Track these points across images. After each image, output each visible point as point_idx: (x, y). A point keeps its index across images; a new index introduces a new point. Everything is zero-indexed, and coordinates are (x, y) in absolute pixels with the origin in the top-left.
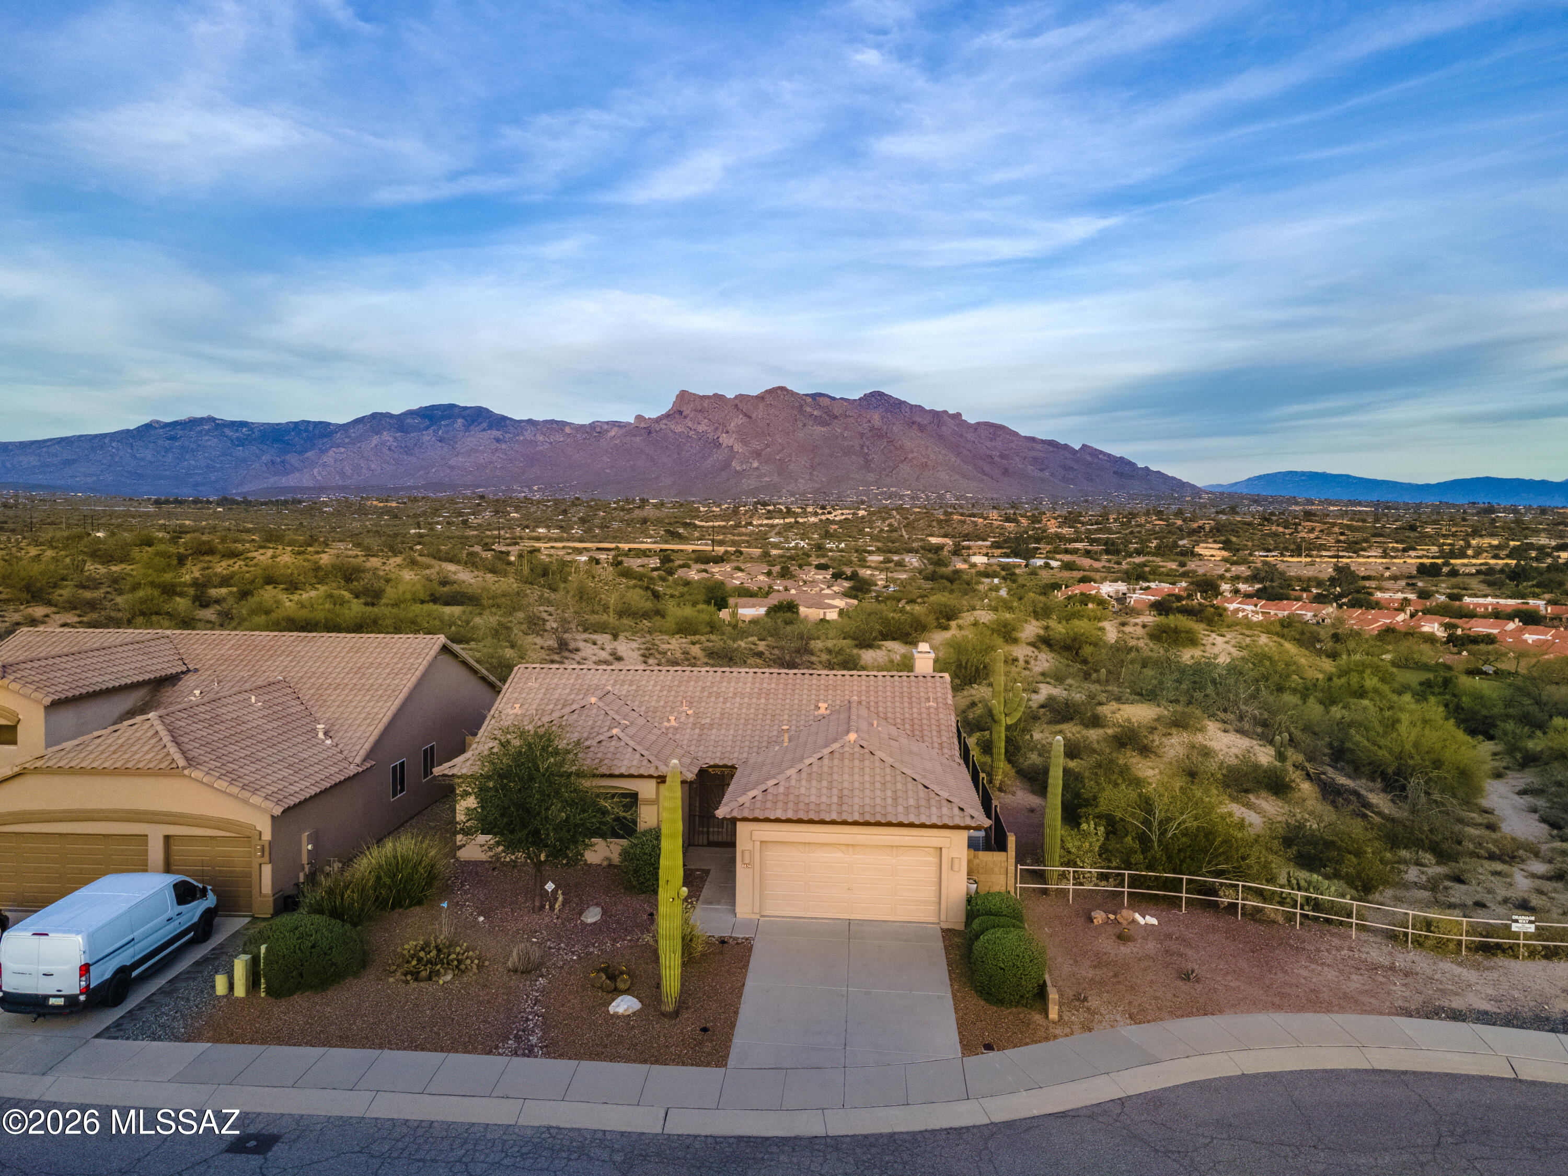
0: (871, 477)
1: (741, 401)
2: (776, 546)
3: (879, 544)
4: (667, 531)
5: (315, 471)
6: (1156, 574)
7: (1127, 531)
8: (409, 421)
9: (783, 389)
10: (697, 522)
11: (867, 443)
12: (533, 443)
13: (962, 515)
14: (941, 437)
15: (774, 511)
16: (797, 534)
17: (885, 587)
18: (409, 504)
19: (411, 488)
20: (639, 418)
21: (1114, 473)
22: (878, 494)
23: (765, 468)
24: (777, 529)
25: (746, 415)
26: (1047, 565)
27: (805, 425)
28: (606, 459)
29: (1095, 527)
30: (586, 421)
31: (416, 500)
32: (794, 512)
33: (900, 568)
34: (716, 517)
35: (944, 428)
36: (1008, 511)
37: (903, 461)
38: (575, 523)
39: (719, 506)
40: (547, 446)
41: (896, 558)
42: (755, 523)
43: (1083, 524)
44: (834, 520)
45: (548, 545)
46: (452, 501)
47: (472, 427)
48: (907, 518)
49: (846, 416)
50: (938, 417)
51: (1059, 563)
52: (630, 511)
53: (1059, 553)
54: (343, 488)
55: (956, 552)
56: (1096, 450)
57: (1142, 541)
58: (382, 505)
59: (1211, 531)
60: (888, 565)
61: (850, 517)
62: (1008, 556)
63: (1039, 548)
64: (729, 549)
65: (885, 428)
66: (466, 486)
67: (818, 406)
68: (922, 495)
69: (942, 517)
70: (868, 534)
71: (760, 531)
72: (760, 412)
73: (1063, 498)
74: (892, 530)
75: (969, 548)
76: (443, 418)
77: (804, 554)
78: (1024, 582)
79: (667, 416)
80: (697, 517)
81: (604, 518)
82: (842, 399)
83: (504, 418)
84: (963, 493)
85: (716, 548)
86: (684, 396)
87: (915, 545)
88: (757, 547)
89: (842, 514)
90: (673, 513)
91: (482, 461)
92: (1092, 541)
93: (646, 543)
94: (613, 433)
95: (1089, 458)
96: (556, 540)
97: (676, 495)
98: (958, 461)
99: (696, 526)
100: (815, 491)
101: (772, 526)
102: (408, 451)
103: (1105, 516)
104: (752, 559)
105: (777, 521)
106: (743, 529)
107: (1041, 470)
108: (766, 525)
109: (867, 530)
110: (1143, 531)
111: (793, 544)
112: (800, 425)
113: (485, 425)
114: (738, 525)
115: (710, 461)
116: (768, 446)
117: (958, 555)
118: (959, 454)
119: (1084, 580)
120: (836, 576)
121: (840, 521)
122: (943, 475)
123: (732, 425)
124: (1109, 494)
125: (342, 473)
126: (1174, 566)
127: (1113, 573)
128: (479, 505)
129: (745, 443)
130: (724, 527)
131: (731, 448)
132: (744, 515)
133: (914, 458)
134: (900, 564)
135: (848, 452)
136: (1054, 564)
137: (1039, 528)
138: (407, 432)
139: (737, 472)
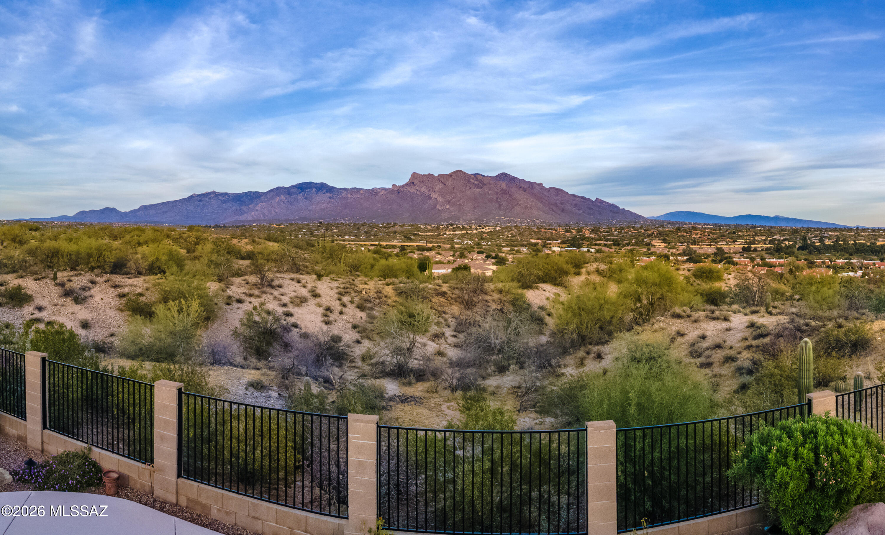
0: (501, 213)
1: (441, 177)
2: (457, 243)
3: (507, 243)
4: (405, 237)
5: (253, 213)
7: (621, 235)
9: (460, 171)
10: (420, 233)
11: (500, 197)
12: (346, 198)
13: (545, 229)
14: (533, 195)
15: (456, 228)
16: (467, 238)
17: (512, 262)
18: (289, 227)
19: (291, 220)
20: (394, 186)
22: (505, 221)
23: (452, 209)
24: (458, 236)
25: (443, 183)
26: (589, 251)
27: (470, 188)
28: (379, 205)
29: (607, 233)
30: (370, 188)
31: (292, 225)
32: (466, 228)
34: (428, 231)
35: (535, 190)
36: (566, 228)
37: (516, 205)
38: (363, 233)
39: (430, 225)
40: (352, 200)
41: (516, 249)
42: (447, 233)
43: (601, 232)
44: (485, 232)
45: (349, 243)
46: (308, 225)
47: (319, 192)
48: (519, 231)
49: (490, 184)
50: (532, 184)
51: (594, 250)
52: (389, 228)
53: (593, 245)
54: (263, 220)
55: (545, 246)
56: (602, 201)
57: (629, 240)
58: (277, 227)
59: (657, 235)
60: (512, 252)
61: (493, 230)
62: (570, 247)
63: (584, 243)
64: (434, 245)
65: (508, 189)
66: (316, 219)
67: (477, 180)
68: (526, 221)
69: (536, 230)
70: (502, 238)
71: (450, 237)
72: (450, 182)
73: (590, 222)
74: (513, 236)
75: (550, 244)
76: (307, 188)
77: (471, 247)
79: (407, 184)
80: (419, 231)
81: (376, 231)
82: (488, 176)
83: (333, 188)
84: (544, 220)
85: (428, 244)
86: (414, 175)
87: (525, 243)
88: (448, 244)
89: (489, 229)
90: (409, 229)
91: (323, 207)
92: (607, 240)
93: (395, 242)
94: (382, 193)
96: (353, 241)
97: (410, 221)
98: (541, 205)
99: (419, 235)
100: (476, 219)
101: (456, 235)
102: (291, 203)
103: (610, 229)
104: (446, 249)
105: (458, 232)
106: (442, 236)
108: (453, 234)
109: (501, 236)
110: (628, 235)
111: (466, 243)
112: (468, 188)
113: (324, 191)
114: (439, 235)
115: (427, 205)
116: (453, 198)
118: (542, 202)
120: (488, 257)
121: (488, 232)
122: (535, 212)
123: (437, 188)
124: (609, 220)
125: (264, 214)
126: (645, 250)
127: (620, 253)
128: (319, 226)
129: (443, 197)
130: (432, 235)
131: (436, 199)
132: (442, 229)
133: (521, 204)
134: (518, 252)
135: (491, 201)
136: (592, 250)
137: (582, 234)
138: (291, 195)
139: (439, 210)
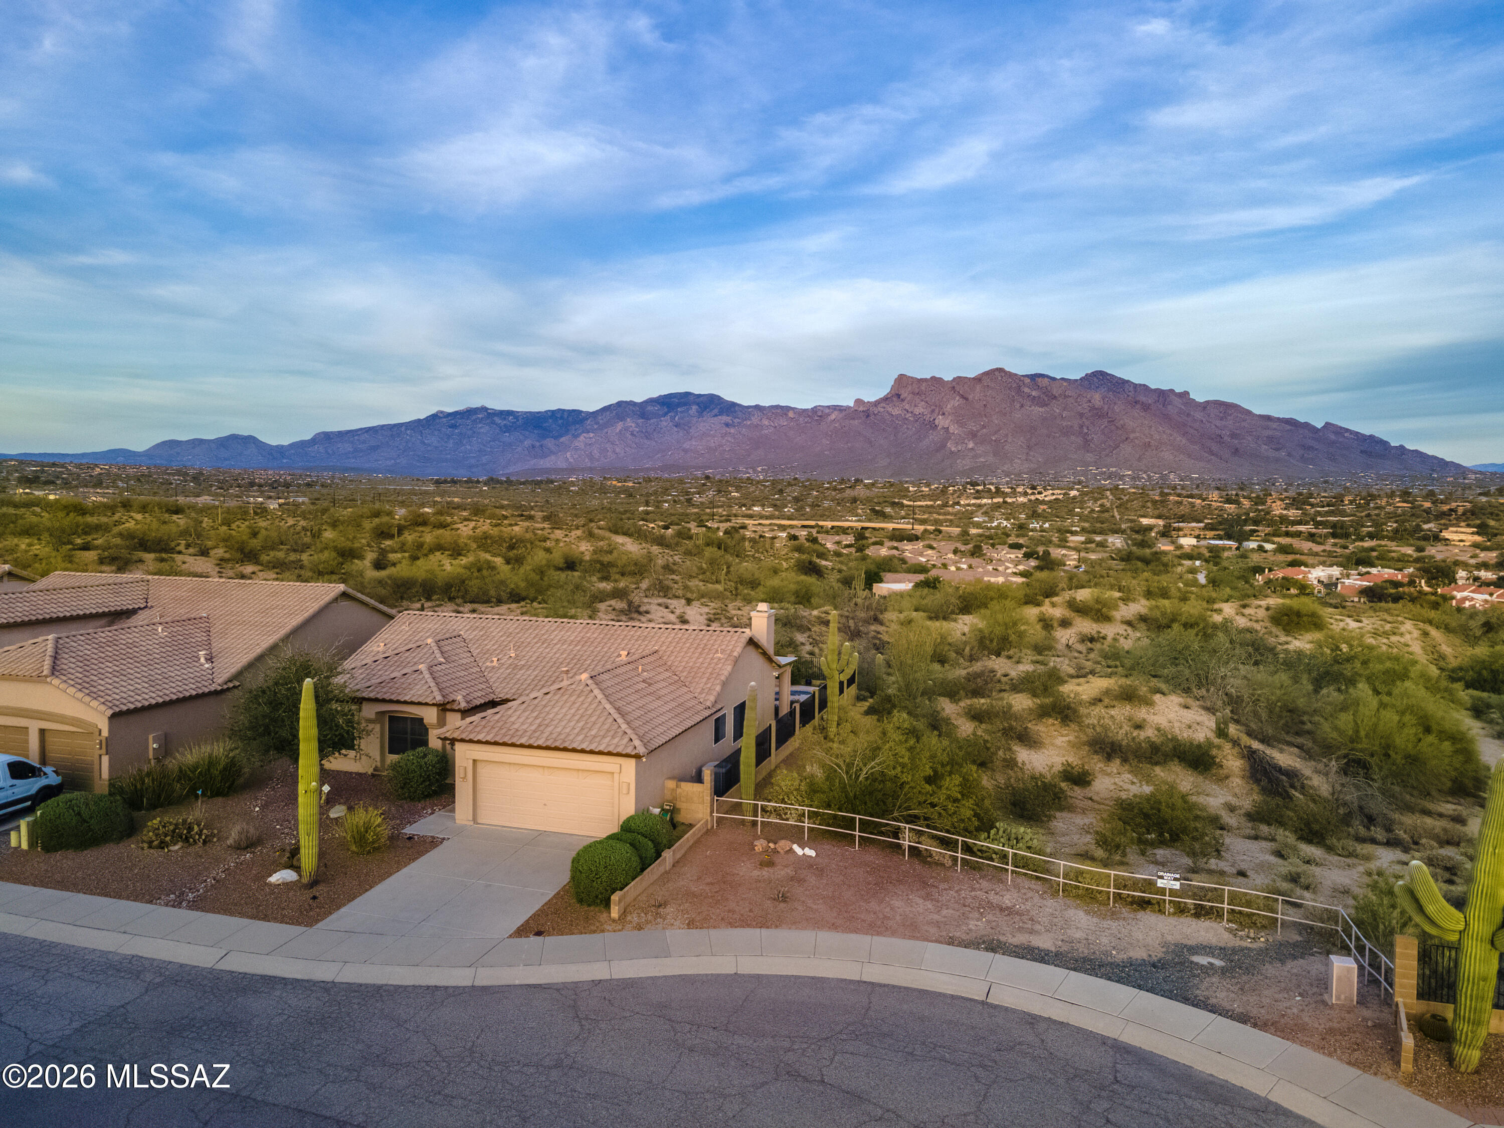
0: (1090, 457)
1: (958, 384)
2: (978, 525)
3: (1086, 525)
4: (873, 510)
5: (568, 455)
6: (1384, 559)
7: (1363, 514)
8: (650, 408)
9: (1000, 370)
10: (905, 502)
11: (1087, 423)
12: (759, 427)
13: (1179, 495)
14: (1166, 417)
15: (982, 491)
16: (1003, 514)
17: (1076, 567)
18: (644, 484)
19: (648, 469)
20: (858, 401)
21: (1362, 452)
22: (1096, 474)
23: (980, 449)
24: (985, 508)
25: (962, 397)
26: (1261, 549)
27: (1022, 406)
28: (825, 442)
29: (1326, 509)
30: (809, 406)
31: (650, 480)
32: (1003, 492)
33: (1101, 549)
34: (924, 497)
35: (1170, 407)
36: (1230, 493)
37: (1123, 442)
38: (790, 502)
39: (928, 485)
40: (772, 430)
41: (1098, 538)
42: (962, 503)
43: (1312, 505)
44: (1044, 500)
45: (756, 522)
46: (681, 481)
47: (705, 413)
48: (1120, 499)
49: (1066, 397)
50: (1163, 396)
51: (1274, 546)
52: (843, 490)
53: (1279, 536)
54: (591, 469)
55: (1165, 533)
56: (1341, 428)
57: (1376, 524)
58: (620, 484)
60: (1089, 546)
61: (1061, 497)
62: (1221, 539)
63: (1258, 531)
64: (929, 527)
65: (1106, 407)
66: (698, 468)
67: (1037, 387)
68: (1144, 475)
69: (1157, 498)
70: (1078, 514)
71: (967, 510)
72: (976, 394)
73: (1299, 478)
74: (1104, 509)
75: (1179, 529)
76: (679, 405)
77: (1003, 533)
78: (1227, 565)
79: (885, 399)
80: (905, 497)
81: (817, 497)
82: (1062, 379)
83: (734, 404)
84: (1188, 473)
85: (915, 527)
86: (902, 380)
87: (1124, 526)
88: (957, 527)
89: (1053, 494)
90: (883, 492)
91: (713, 445)
92: (1317, 524)
93: (851, 521)
94: (833, 417)
95: (1333, 437)
96: (767, 518)
97: (891, 476)
98: (1184, 441)
99: (902, 506)
100: (1031, 472)
101: (980, 506)
102: (648, 436)
103: (1340, 498)
104: (950, 538)
105: (985, 501)
106: (950, 509)
107: (1277, 450)
108: (974, 505)
109: (1077, 510)
110: (1383, 513)
111: (995, 524)
112: (1018, 406)
113: (716, 411)
114: (945, 505)
115: (926, 442)
116: (984, 427)
117: (1167, 536)
118: (1184, 434)
119: (1293, 564)
120: (1027, 556)
121: (1050, 501)
122: (1167, 455)
123: (949, 406)
124: (1354, 474)
125: (591, 457)
126: (1409, 551)
127: (1336, 557)
128: (704, 485)
129: (961, 424)
130: (932, 506)
131: (947, 429)
132: (952, 494)
133: (1136, 438)
134: (1102, 545)
135: (1066, 432)
136: (1268, 546)
137: (1262, 510)
138: (648, 419)
139: (952, 453)
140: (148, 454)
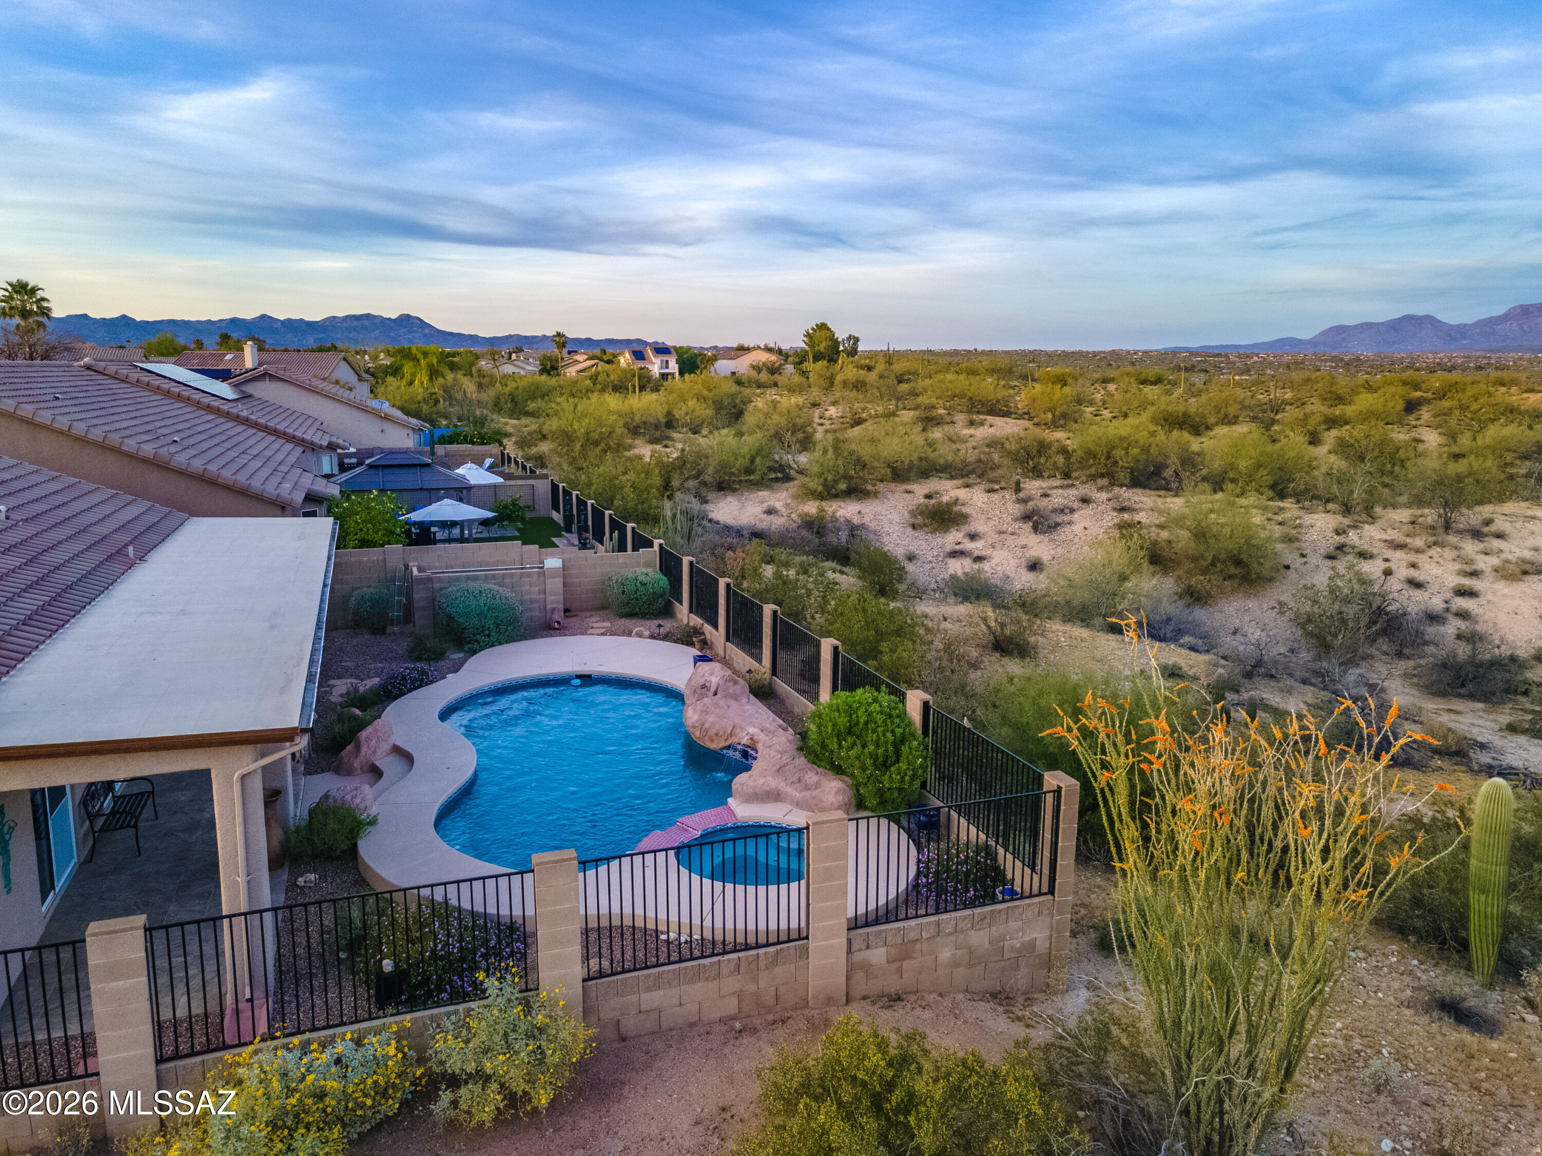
140: (1313, 342)
